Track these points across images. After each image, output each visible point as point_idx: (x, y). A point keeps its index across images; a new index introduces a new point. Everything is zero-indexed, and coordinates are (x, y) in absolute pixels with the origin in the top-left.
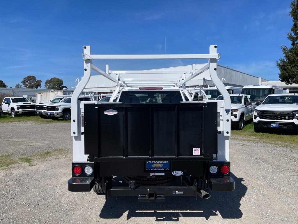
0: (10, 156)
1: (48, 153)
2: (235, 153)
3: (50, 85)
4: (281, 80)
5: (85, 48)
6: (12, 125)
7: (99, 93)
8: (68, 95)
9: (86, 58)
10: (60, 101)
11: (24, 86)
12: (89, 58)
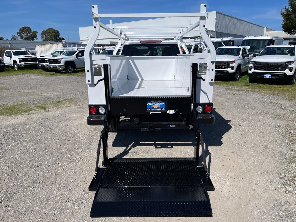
0: (25, 104)
1: (59, 102)
2: (226, 101)
3: (47, 36)
4: (284, 31)
5: (93, 7)
6: (18, 78)
7: (99, 45)
8: (67, 48)
9: (95, 17)
10: (60, 54)
11: (20, 38)
12: (97, 17)
